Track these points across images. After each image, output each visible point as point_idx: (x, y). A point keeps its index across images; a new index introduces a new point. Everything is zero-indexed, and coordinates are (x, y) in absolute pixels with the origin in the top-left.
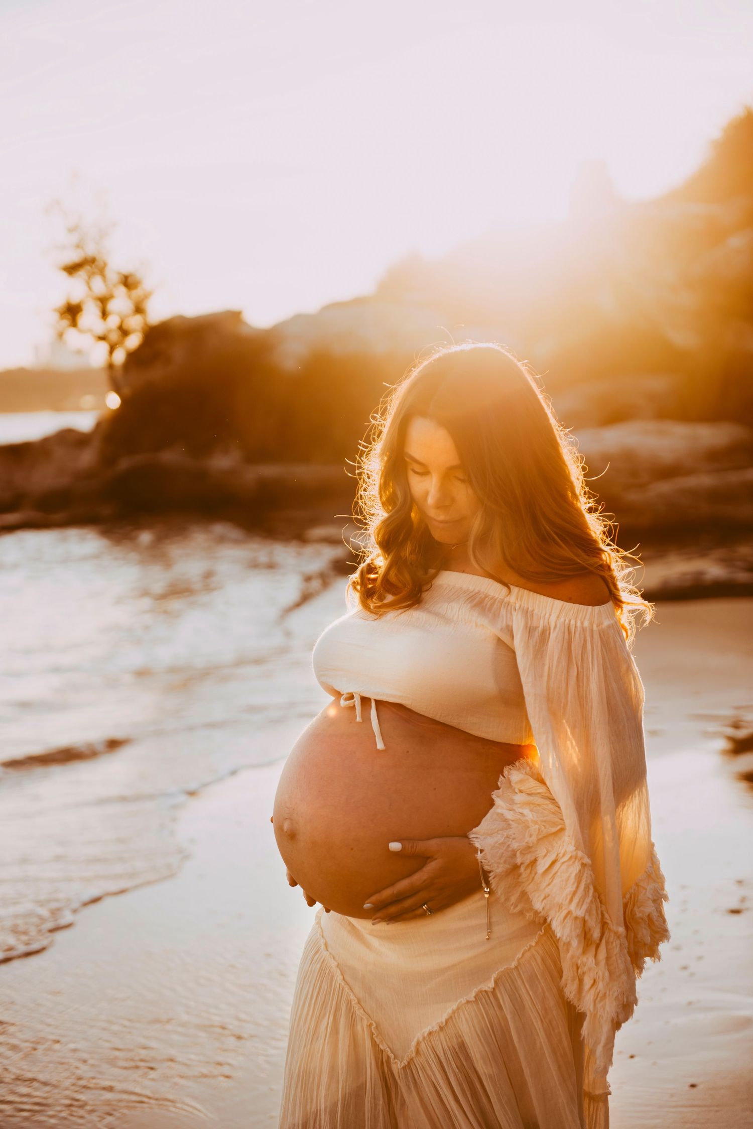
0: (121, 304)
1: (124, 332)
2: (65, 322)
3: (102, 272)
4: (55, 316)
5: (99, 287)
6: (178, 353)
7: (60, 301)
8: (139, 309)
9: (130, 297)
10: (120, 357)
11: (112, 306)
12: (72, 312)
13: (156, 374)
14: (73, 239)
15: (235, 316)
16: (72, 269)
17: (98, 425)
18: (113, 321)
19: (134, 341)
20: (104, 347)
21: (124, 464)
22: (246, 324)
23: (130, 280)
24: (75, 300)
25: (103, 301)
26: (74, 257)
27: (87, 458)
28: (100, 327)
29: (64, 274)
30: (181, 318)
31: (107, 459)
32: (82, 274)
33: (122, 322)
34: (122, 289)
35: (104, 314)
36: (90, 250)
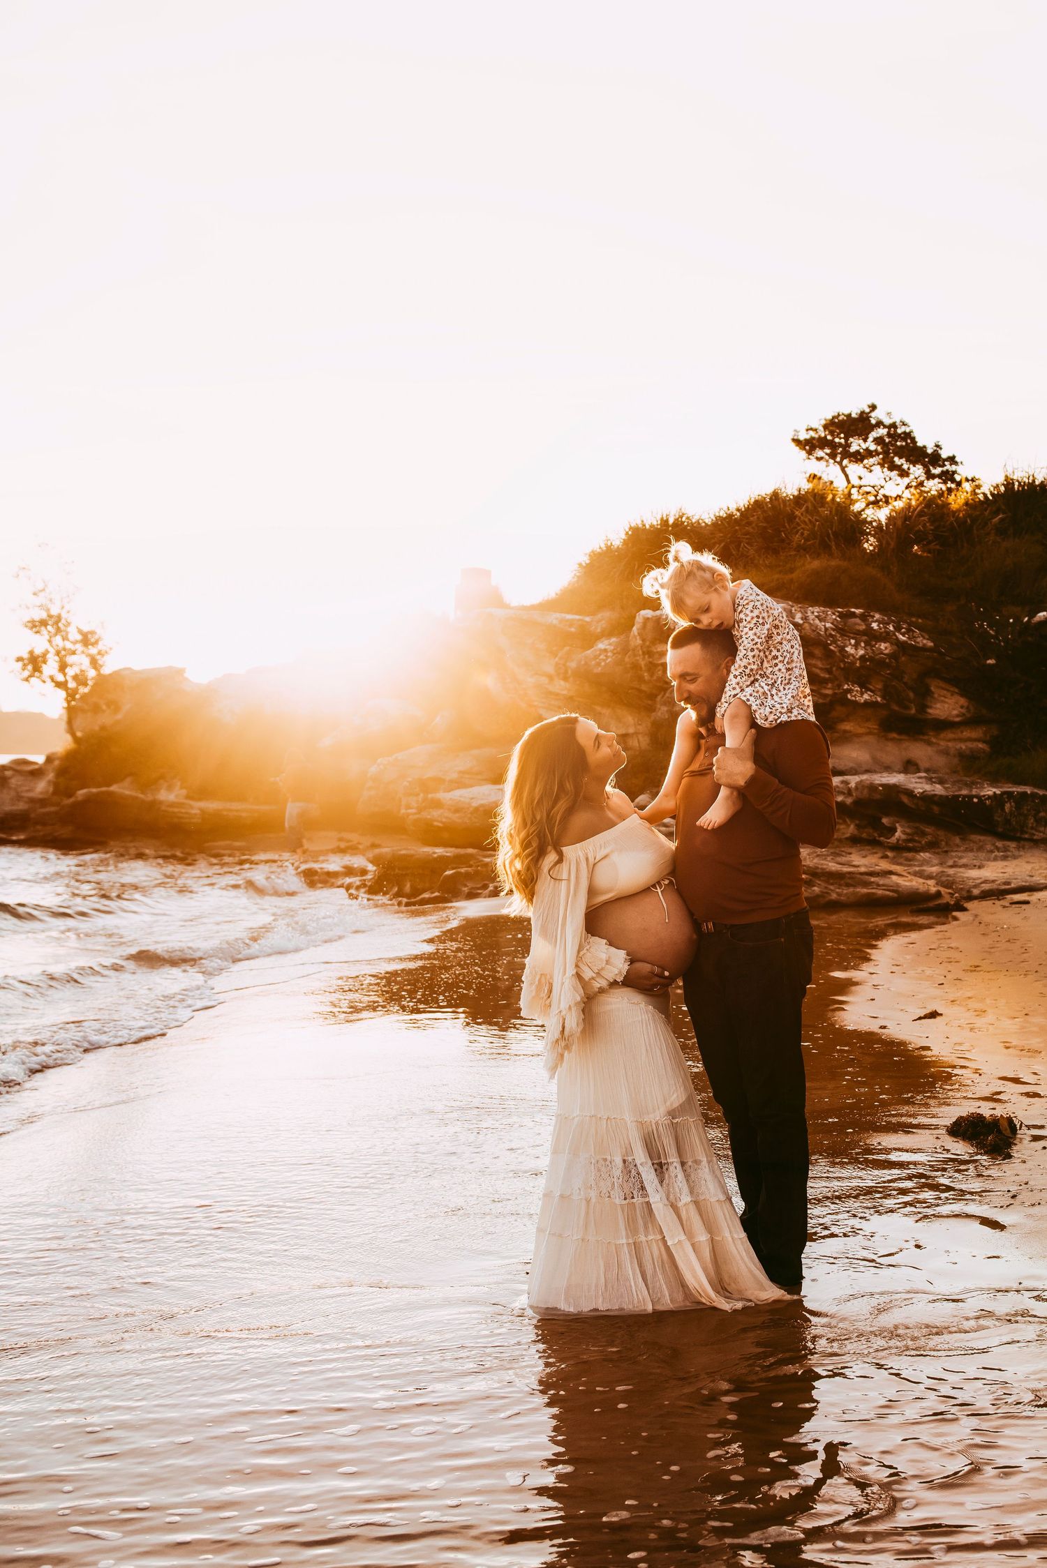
0: (80, 662)
2: (29, 671)
3: (64, 632)
4: (20, 665)
5: (60, 643)
6: (127, 702)
7: (25, 654)
8: (94, 663)
9: (87, 654)
11: (71, 659)
12: (35, 662)
13: (108, 719)
14: (39, 600)
15: (180, 672)
16: (36, 626)
17: (50, 760)
18: (71, 672)
21: (82, 794)
22: (188, 679)
23: (91, 638)
24: (38, 652)
25: (63, 656)
27: (41, 788)
28: (59, 677)
29: (28, 631)
30: (128, 669)
31: (61, 791)
32: (44, 632)
33: (79, 674)
34: (80, 648)
35: (64, 666)
36: (55, 610)
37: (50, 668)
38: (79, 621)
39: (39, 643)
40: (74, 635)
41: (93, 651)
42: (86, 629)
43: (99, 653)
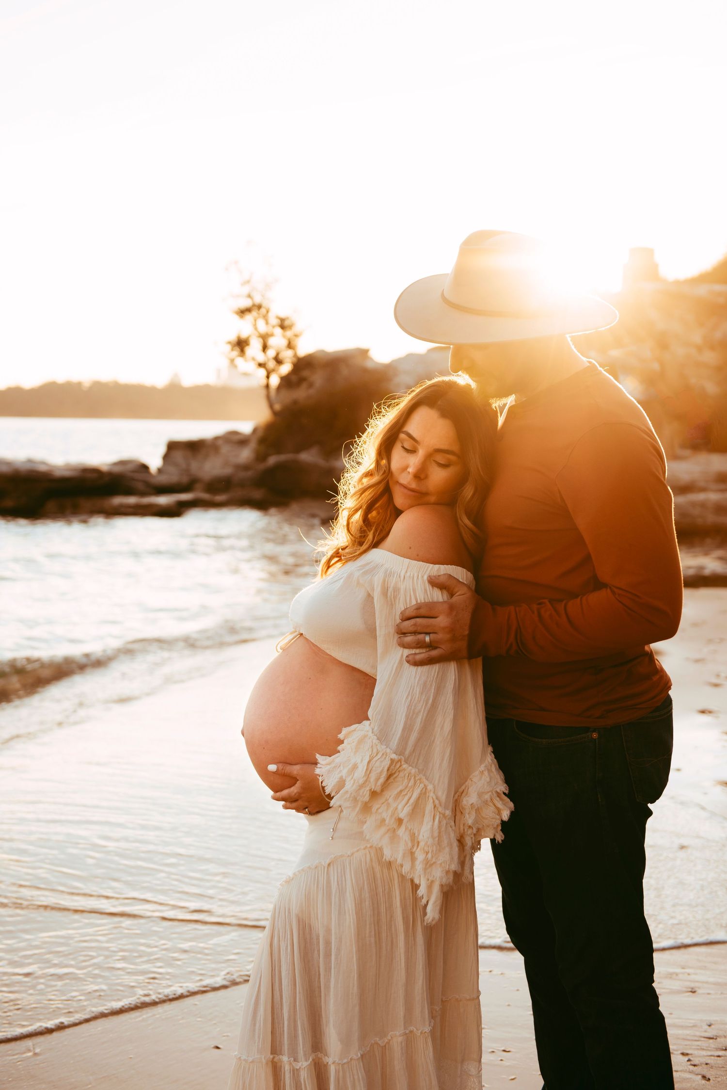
0: (278, 341)
1: (278, 361)
2: (236, 353)
3: (265, 318)
4: (229, 347)
5: (262, 327)
6: (318, 379)
7: (233, 338)
8: (290, 346)
9: (284, 336)
10: (275, 381)
11: (271, 341)
12: (241, 344)
13: (301, 394)
14: (246, 290)
15: (364, 353)
16: (243, 312)
17: (255, 430)
18: (271, 353)
19: (286, 369)
20: (262, 372)
21: (272, 460)
22: (371, 359)
23: (287, 323)
24: (244, 336)
25: (265, 339)
26: (246, 303)
27: (246, 455)
28: (261, 357)
29: (236, 317)
30: (323, 351)
31: (261, 457)
32: (249, 317)
33: (278, 354)
34: (278, 331)
35: (265, 348)
36: (258, 300)
37: (254, 349)
38: (277, 310)
39: (245, 327)
40: (274, 321)
41: (289, 333)
42: (283, 315)
43: (296, 336)
